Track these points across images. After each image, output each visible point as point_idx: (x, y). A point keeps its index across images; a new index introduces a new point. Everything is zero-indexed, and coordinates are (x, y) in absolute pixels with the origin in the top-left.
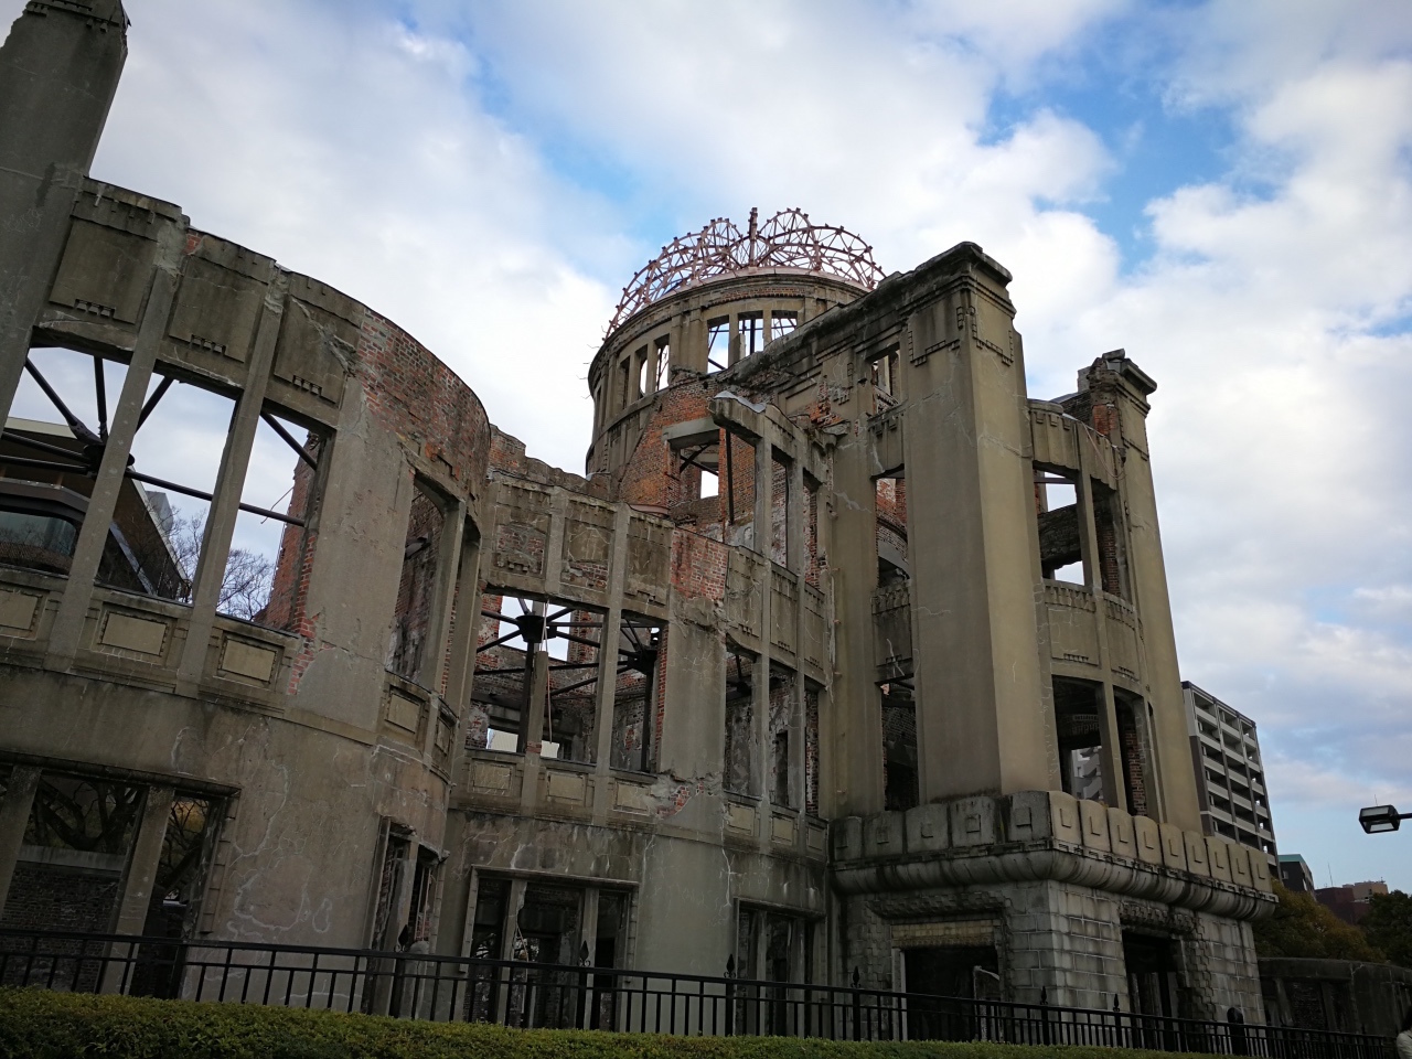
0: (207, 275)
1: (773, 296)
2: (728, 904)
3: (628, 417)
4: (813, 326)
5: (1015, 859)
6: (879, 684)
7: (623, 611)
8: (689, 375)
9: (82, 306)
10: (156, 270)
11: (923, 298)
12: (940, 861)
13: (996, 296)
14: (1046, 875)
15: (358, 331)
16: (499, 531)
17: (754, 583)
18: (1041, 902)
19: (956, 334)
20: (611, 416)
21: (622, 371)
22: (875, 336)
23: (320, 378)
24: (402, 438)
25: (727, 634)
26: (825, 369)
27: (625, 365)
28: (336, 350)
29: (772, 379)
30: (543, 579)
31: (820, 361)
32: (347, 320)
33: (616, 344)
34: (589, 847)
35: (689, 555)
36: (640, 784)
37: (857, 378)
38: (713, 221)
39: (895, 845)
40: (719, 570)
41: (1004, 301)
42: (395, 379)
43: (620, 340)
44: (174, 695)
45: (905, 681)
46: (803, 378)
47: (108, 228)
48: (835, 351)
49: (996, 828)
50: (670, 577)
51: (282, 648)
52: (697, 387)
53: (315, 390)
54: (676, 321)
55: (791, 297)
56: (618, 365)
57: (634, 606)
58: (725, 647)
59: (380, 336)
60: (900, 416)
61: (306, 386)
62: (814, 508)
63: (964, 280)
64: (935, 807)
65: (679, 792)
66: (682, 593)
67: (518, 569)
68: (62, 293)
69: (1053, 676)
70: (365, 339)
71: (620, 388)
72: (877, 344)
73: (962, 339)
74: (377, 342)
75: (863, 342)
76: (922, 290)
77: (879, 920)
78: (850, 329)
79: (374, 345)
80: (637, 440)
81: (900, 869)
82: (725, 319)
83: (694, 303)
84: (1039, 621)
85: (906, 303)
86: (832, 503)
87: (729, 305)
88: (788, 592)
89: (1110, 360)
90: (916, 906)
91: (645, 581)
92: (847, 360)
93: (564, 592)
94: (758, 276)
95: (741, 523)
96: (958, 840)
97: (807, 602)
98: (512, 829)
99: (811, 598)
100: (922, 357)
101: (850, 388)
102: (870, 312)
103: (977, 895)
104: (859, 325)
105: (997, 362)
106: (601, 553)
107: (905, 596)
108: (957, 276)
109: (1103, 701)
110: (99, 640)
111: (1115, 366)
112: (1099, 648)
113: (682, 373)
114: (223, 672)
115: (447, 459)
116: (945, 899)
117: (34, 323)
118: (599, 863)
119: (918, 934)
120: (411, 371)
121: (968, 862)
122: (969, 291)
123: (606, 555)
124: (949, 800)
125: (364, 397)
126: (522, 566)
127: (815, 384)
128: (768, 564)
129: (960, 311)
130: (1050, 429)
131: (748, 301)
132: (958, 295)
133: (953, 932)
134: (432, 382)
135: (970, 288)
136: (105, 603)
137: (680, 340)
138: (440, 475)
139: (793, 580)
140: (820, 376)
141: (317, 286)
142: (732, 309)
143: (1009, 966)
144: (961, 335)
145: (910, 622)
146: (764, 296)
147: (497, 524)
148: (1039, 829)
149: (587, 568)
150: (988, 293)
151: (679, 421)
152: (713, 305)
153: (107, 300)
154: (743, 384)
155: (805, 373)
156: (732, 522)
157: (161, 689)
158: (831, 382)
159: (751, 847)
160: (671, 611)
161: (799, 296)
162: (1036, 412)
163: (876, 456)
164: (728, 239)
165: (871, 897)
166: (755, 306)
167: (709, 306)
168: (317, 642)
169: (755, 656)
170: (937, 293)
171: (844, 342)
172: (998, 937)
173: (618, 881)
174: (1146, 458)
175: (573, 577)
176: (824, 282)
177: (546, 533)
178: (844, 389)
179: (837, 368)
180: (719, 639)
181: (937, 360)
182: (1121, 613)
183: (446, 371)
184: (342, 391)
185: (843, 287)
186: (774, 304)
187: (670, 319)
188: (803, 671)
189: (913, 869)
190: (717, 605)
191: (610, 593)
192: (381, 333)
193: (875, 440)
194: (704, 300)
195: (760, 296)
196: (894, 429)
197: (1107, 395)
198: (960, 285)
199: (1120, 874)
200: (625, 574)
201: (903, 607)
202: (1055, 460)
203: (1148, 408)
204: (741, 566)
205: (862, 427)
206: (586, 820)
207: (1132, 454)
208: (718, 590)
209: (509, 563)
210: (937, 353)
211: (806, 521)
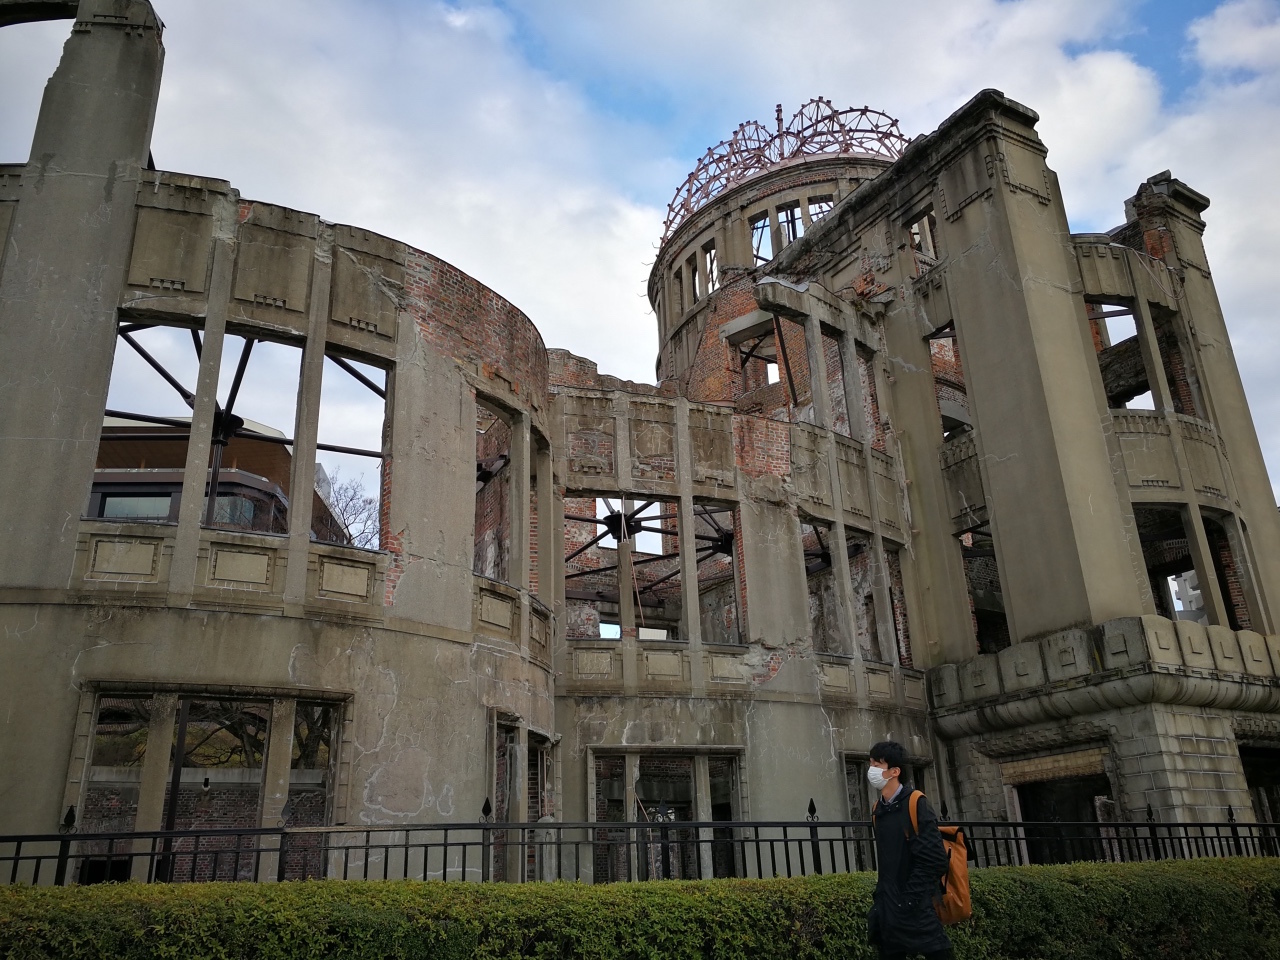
0: (260, 239)
1: (807, 184)
2: (834, 758)
3: (687, 323)
4: (847, 203)
5: (1114, 687)
6: (957, 535)
7: (694, 497)
8: (739, 274)
9: (157, 284)
10: (215, 241)
11: (949, 154)
12: (1038, 697)
13: (1024, 138)
14: (1149, 698)
15: (402, 268)
16: (570, 439)
17: (819, 455)
18: (1148, 725)
19: (988, 183)
20: (672, 325)
21: (677, 281)
22: (908, 201)
23: (374, 317)
24: (459, 362)
25: (799, 507)
26: (864, 242)
27: (678, 275)
28: (385, 289)
29: (816, 261)
30: (616, 477)
31: (859, 236)
32: (391, 260)
33: (667, 257)
34: (692, 718)
35: (751, 438)
36: (734, 655)
37: (896, 245)
38: (741, 125)
39: (992, 687)
40: (783, 447)
41: (1034, 142)
42: (444, 308)
43: (671, 253)
44: (284, 617)
45: (982, 529)
46: (844, 254)
47: (169, 210)
48: (871, 223)
49: (1091, 658)
50: (735, 460)
51: (374, 564)
52: (747, 284)
53: (372, 328)
54: (718, 224)
55: (824, 181)
56: (672, 276)
57: (704, 492)
58: (798, 519)
59: (424, 270)
60: (943, 273)
61: (363, 325)
62: (871, 376)
63: (989, 128)
64: (1027, 645)
65: (772, 659)
66: (748, 473)
67: (592, 471)
68: (137, 276)
69: (1133, 504)
70: (410, 275)
71: (676, 297)
72: (911, 208)
73: (994, 187)
74: (421, 276)
75: (897, 210)
76: (947, 147)
77: (987, 759)
78: (882, 199)
79: (420, 279)
80: (698, 342)
81: (1000, 708)
82: (764, 215)
83: (733, 205)
84: (1111, 452)
85: (934, 162)
86: (889, 370)
87: (765, 200)
88: (854, 459)
89: (1156, 184)
90: (1022, 742)
91: (710, 467)
92: (884, 229)
93: (636, 486)
94: (789, 168)
95: (804, 404)
96: (1055, 674)
97: (875, 467)
98: (619, 709)
99: (879, 463)
100: (957, 212)
101: (891, 256)
102: (899, 179)
103: (1081, 726)
104: (891, 193)
105: (1033, 203)
106: (666, 446)
107: (972, 446)
108: (980, 125)
109: (1190, 523)
110: (212, 576)
111: (1163, 189)
112: (1179, 470)
113: (730, 272)
114: (325, 592)
115: (505, 375)
116: (1049, 733)
117: (117, 305)
118: (704, 731)
119: (1027, 769)
120: (458, 298)
121: (1067, 695)
122: (995, 138)
123: (671, 448)
124: (1040, 638)
125: (418, 328)
126: (595, 468)
127: (857, 258)
128: (831, 436)
129: (988, 159)
130: (1098, 261)
131: (783, 193)
132: (985, 144)
133: (1062, 764)
134: (480, 306)
135: (995, 134)
136: (212, 543)
137: (725, 241)
138: (501, 392)
139: (858, 447)
140: (861, 250)
141: (360, 233)
142: (769, 204)
143: (1123, 791)
144: (993, 183)
145: (979, 471)
146: (799, 185)
147: (567, 433)
148: (1136, 654)
149: (655, 462)
150: (1015, 137)
151: (733, 317)
152: (751, 203)
153: (176, 275)
154: (789, 271)
155: (846, 249)
156: (796, 404)
157: (272, 613)
158: (872, 253)
159: (849, 703)
160: (740, 492)
161: (832, 180)
162: (1083, 247)
163: (925, 317)
164: (759, 141)
165: (976, 739)
166: (790, 196)
167: (748, 204)
168: (405, 555)
169: (830, 525)
170: (963, 147)
171: (879, 213)
172: (1108, 764)
173: (724, 746)
174: (1207, 275)
175: (643, 472)
176: (854, 162)
177: (613, 436)
178: (885, 257)
179: (875, 239)
180: (791, 512)
181: (972, 213)
182: (1199, 432)
183: (492, 294)
184: (396, 325)
185: (873, 163)
186: (809, 192)
187: (713, 224)
188: (880, 533)
189: (1011, 709)
190: (784, 481)
191: (679, 482)
192: (425, 268)
193: (922, 301)
194: (742, 200)
195: (794, 186)
196: (938, 288)
197: (1157, 219)
198: (985, 133)
199: (1228, 690)
200: (691, 463)
201: (970, 457)
202: (1107, 289)
203: (1203, 225)
204: (803, 440)
205: (908, 291)
206: (687, 693)
207: (1192, 275)
208: (784, 466)
209: (583, 467)
210: (970, 206)
211: (865, 391)
